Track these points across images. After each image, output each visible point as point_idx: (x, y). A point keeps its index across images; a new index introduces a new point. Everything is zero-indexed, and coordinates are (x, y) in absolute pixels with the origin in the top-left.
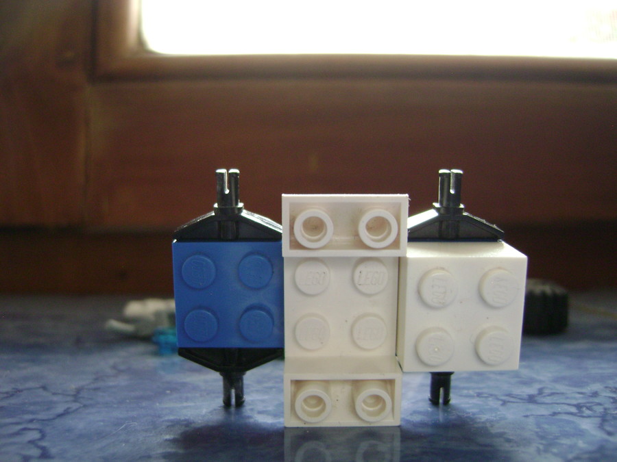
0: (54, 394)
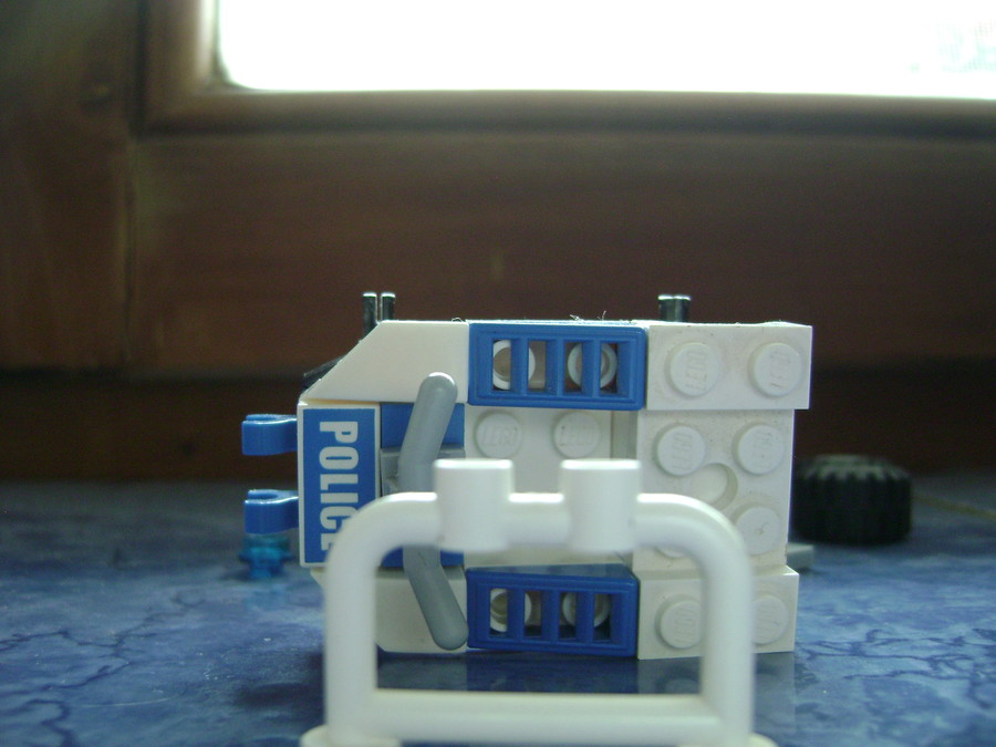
0: (82, 644)
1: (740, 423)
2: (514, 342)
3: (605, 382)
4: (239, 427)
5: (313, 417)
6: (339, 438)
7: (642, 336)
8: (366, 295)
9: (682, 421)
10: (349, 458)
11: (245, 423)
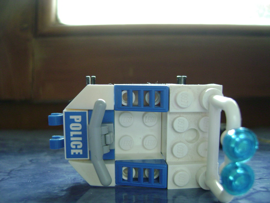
2: (128, 91)
3: (156, 104)
5: (68, 114)
6: (76, 120)
7: (168, 89)
8: (87, 77)
9: (181, 115)
10: (79, 127)
11: (49, 116)
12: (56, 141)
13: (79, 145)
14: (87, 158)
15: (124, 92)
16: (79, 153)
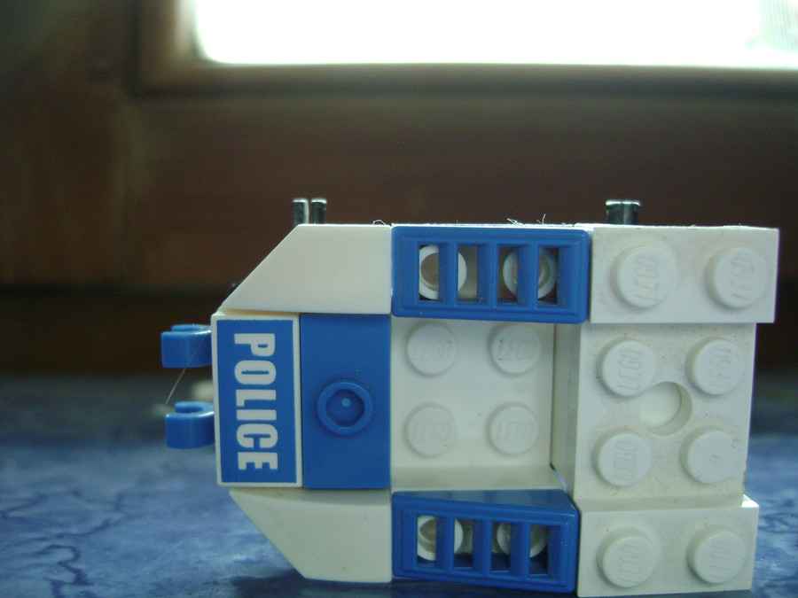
0: (89, 501)
1: (695, 339)
2: (441, 246)
3: (542, 293)
4: (158, 339)
5: (227, 329)
6: (256, 351)
7: (587, 242)
8: (296, 201)
9: (630, 335)
10: (267, 373)
11: (165, 334)
12: (187, 422)
13: (267, 436)
14: (294, 480)
15: (425, 253)
16: (266, 465)
